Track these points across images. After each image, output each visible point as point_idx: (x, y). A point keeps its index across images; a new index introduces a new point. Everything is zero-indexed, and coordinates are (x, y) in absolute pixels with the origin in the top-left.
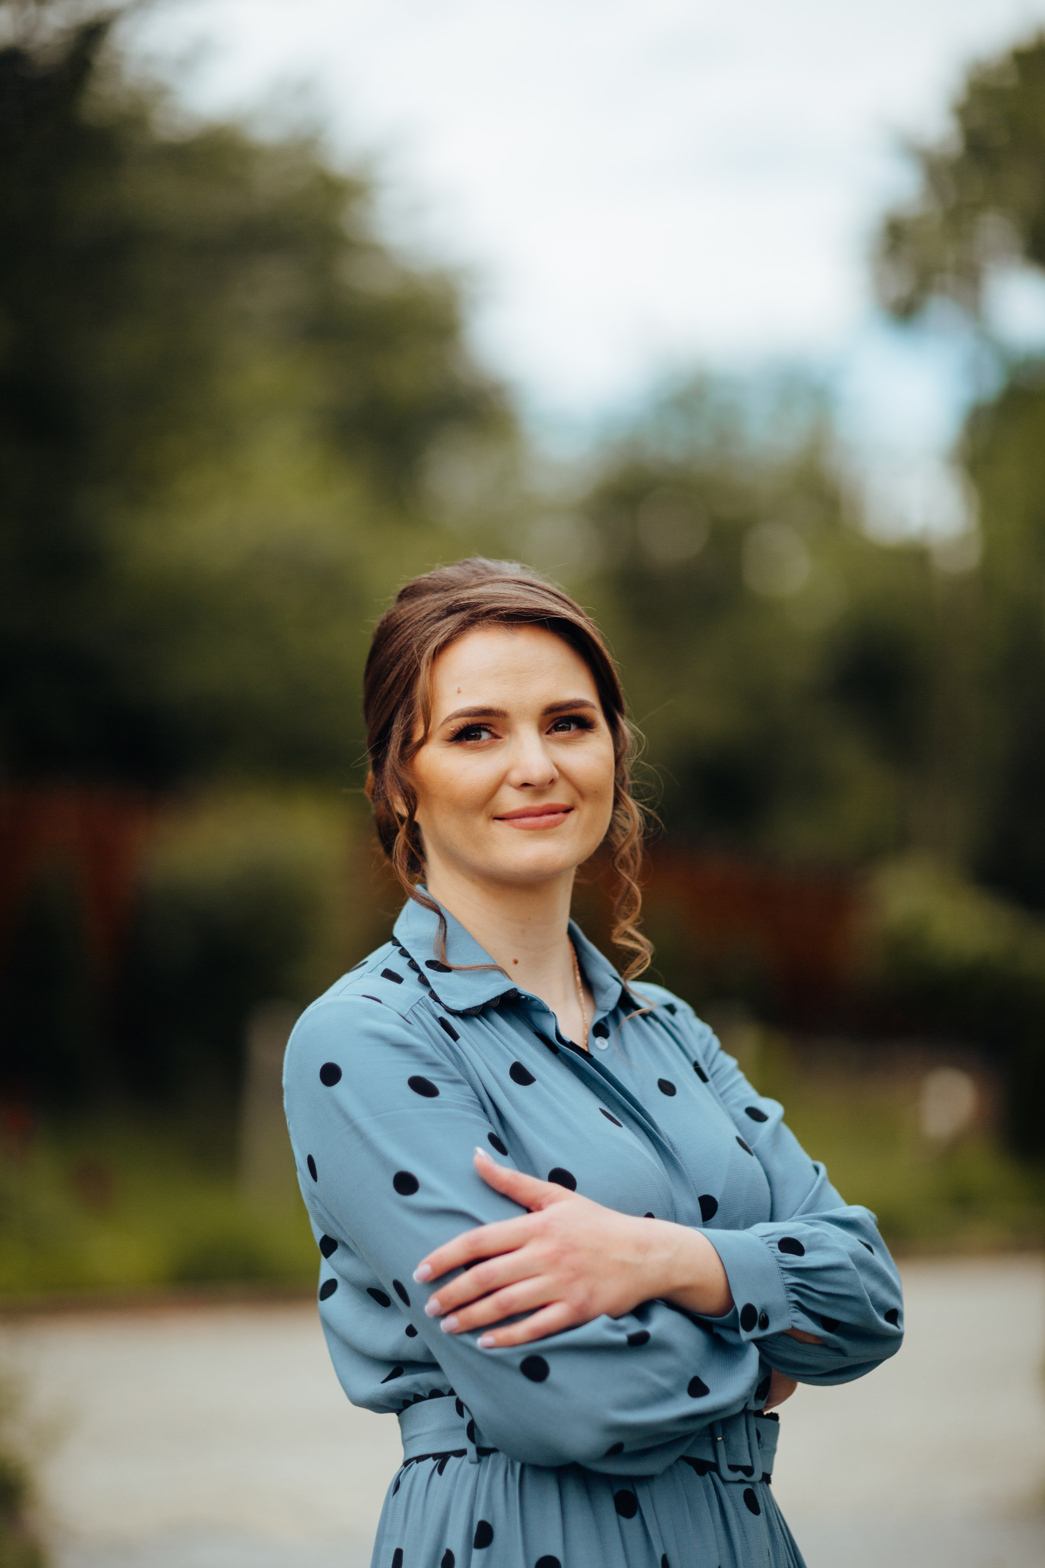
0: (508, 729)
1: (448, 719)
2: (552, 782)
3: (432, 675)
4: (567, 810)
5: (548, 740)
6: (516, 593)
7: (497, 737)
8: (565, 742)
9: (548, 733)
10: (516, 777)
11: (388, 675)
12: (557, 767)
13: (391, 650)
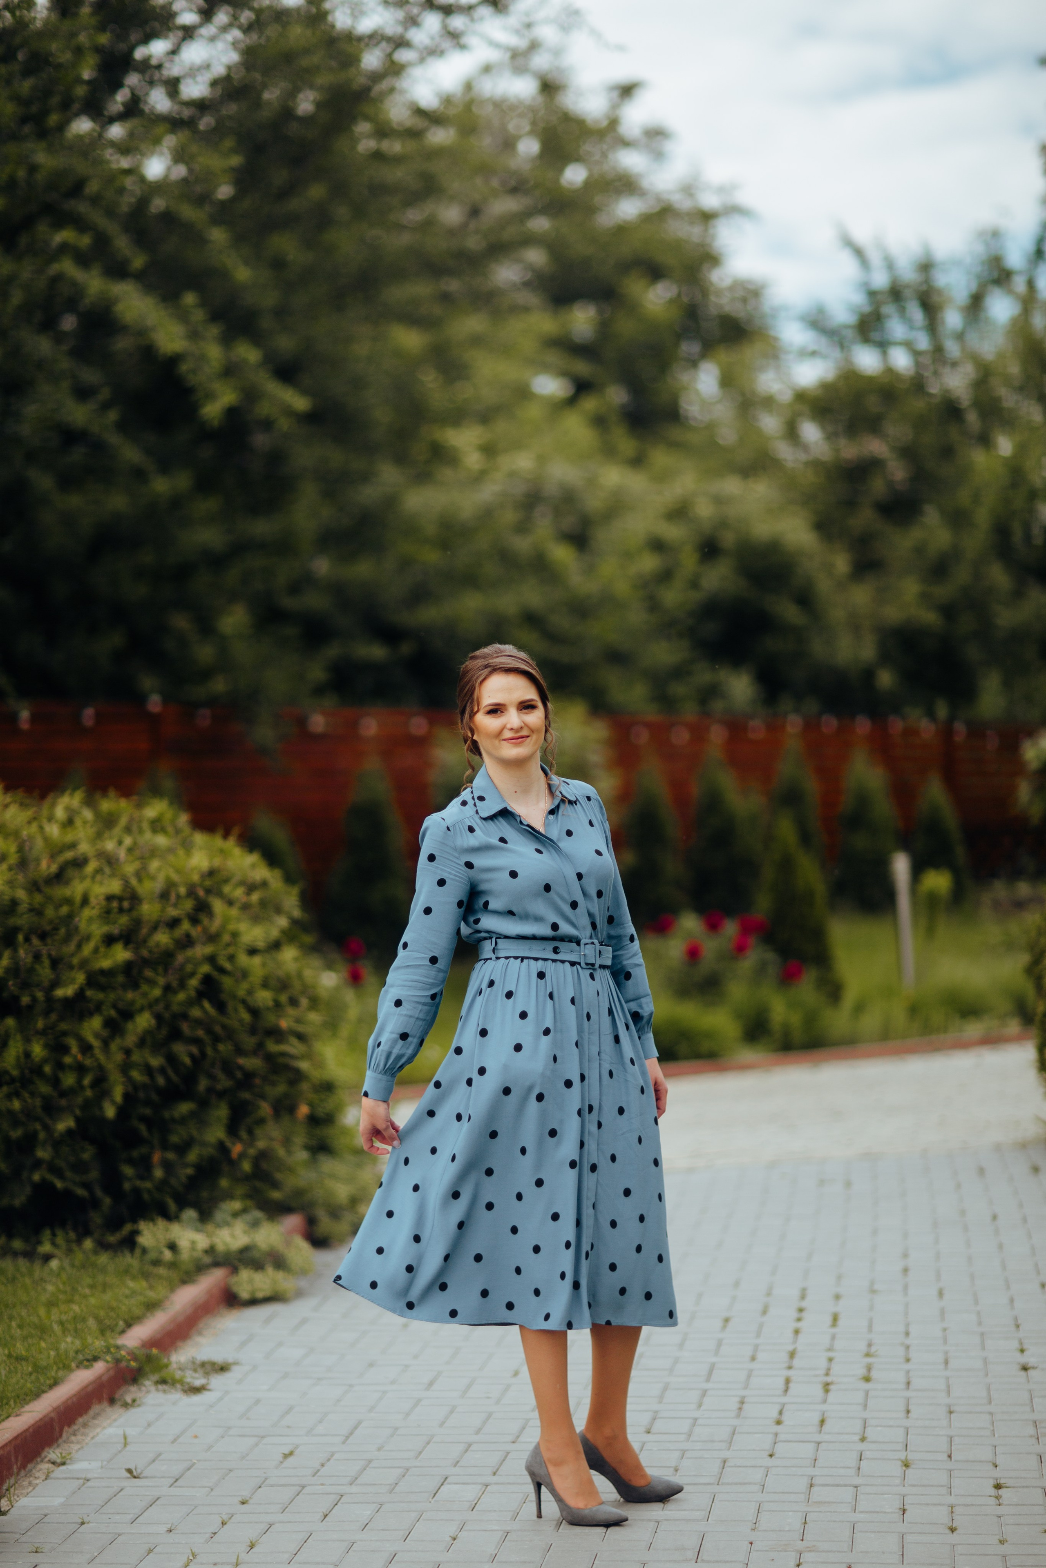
0: (506, 710)
1: (485, 706)
2: (521, 728)
3: (480, 690)
4: (528, 737)
5: (520, 713)
6: (508, 661)
7: (502, 712)
8: (527, 713)
9: (520, 710)
10: (509, 726)
11: (464, 689)
12: (523, 722)
13: (466, 679)
